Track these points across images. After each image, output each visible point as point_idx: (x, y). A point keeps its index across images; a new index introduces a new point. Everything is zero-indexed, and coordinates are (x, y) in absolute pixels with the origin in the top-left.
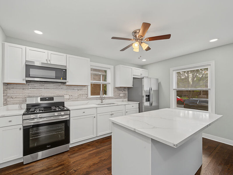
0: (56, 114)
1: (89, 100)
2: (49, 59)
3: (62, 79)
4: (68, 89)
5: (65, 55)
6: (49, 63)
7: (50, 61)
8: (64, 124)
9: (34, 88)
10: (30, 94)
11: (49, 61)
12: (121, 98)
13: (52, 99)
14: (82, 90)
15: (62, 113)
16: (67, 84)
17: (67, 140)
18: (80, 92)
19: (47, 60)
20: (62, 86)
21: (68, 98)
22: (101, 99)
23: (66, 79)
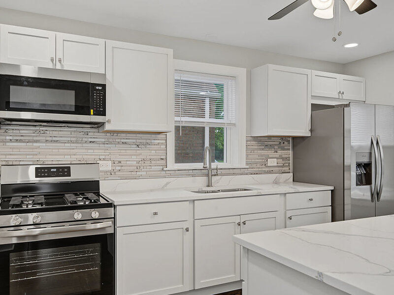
0: (78, 215)
1: (171, 176)
2: (59, 56)
3: (94, 114)
4: (111, 143)
5: (101, 41)
6: (58, 67)
7: (60, 61)
8: (98, 246)
9: (21, 141)
10: (9, 158)
11: (58, 63)
12: (271, 172)
13: (65, 171)
14: (148, 146)
15: (95, 214)
16: (108, 127)
18: (145, 153)
19: (52, 60)
20: (93, 133)
21: (110, 168)
22: (208, 175)
23: (104, 114)
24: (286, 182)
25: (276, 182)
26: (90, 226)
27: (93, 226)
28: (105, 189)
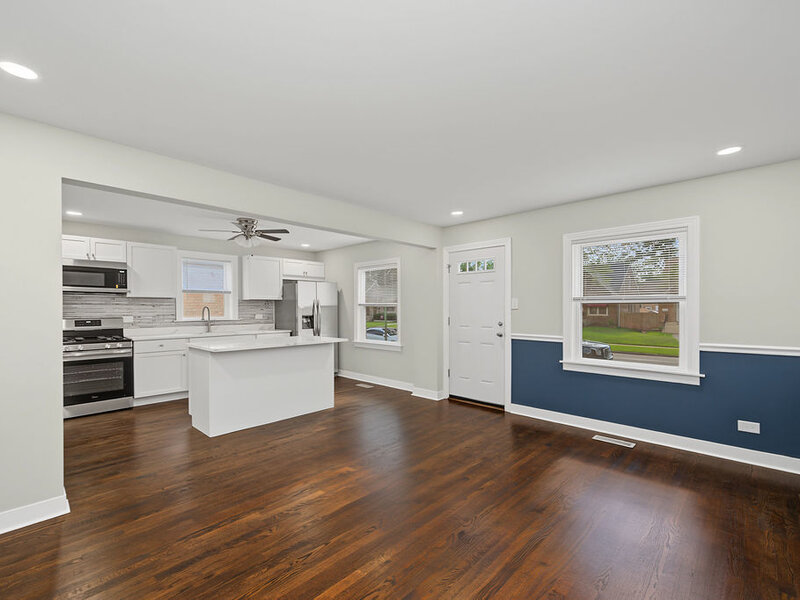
0: (108, 346)
2: (93, 252)
3: (119, 288)
4: (132, 305)
5: (123, 243)
6: (92, 259)
7: (93, 255)
8: (122, 364)
11: (92, 257)
12: (259, 323)
13: (98, 322)
14: (161, 306)
15: (119, 345)
16: (128, 295)
17: (128, 390)
18: (159, 310)
19: (87, 255)
20: (119, 299)
21: (132, 321)
22: (207, 325)
23: (126, 288)
24: (270, 329)
25: (261, 329)
26: (115, 351)
27: (118, 352)
28: (127, 334)
